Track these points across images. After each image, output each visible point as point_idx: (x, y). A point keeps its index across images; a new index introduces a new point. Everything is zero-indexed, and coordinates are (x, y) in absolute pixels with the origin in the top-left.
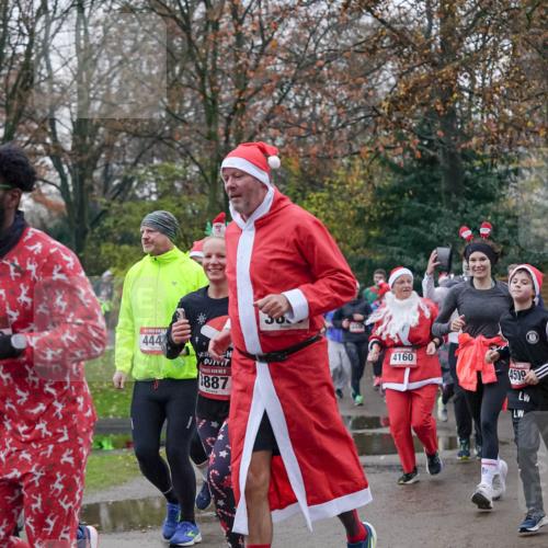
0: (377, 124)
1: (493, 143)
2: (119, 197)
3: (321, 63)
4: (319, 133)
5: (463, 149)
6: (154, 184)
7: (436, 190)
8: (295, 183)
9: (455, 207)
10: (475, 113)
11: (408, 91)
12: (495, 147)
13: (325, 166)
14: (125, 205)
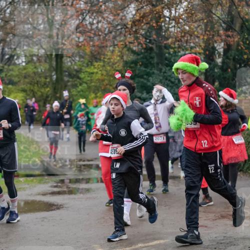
0: (126, 32)
1: (179, 41)
2: (8, 64)
3: (101, 4)
4: (100, 35)
5: (165, 44)
6: (24, 58)
7: (152, 62)
8: (88, 58)
9: (160, 70)
10: (171, 28)
11: (140, 17)
12: (180, 43)
13: (102, 51)
14: (11, 67)
